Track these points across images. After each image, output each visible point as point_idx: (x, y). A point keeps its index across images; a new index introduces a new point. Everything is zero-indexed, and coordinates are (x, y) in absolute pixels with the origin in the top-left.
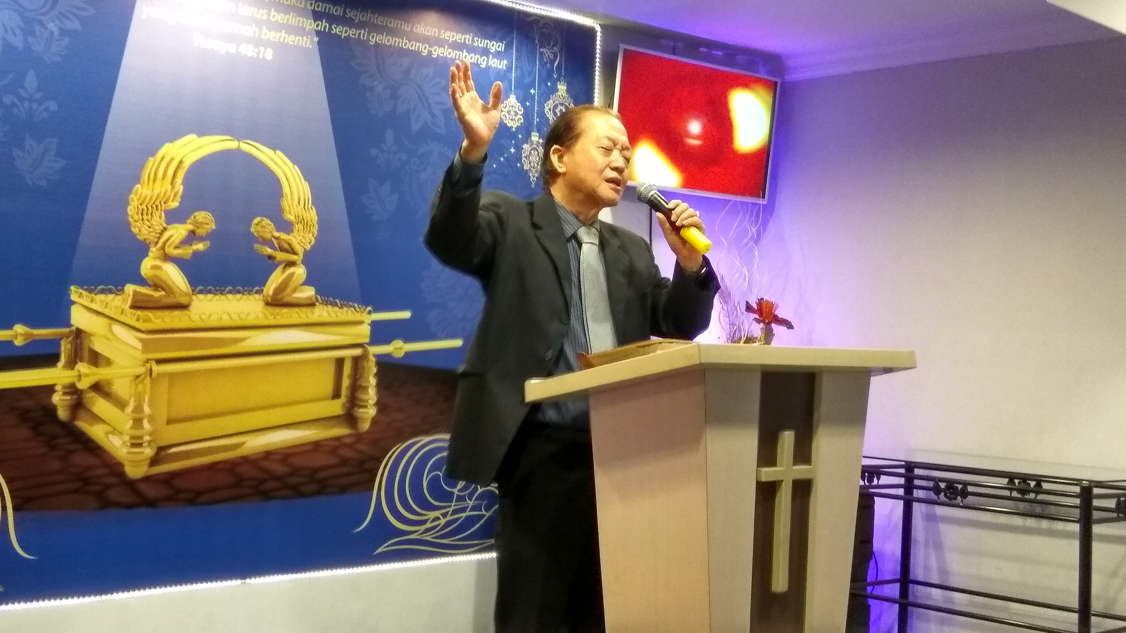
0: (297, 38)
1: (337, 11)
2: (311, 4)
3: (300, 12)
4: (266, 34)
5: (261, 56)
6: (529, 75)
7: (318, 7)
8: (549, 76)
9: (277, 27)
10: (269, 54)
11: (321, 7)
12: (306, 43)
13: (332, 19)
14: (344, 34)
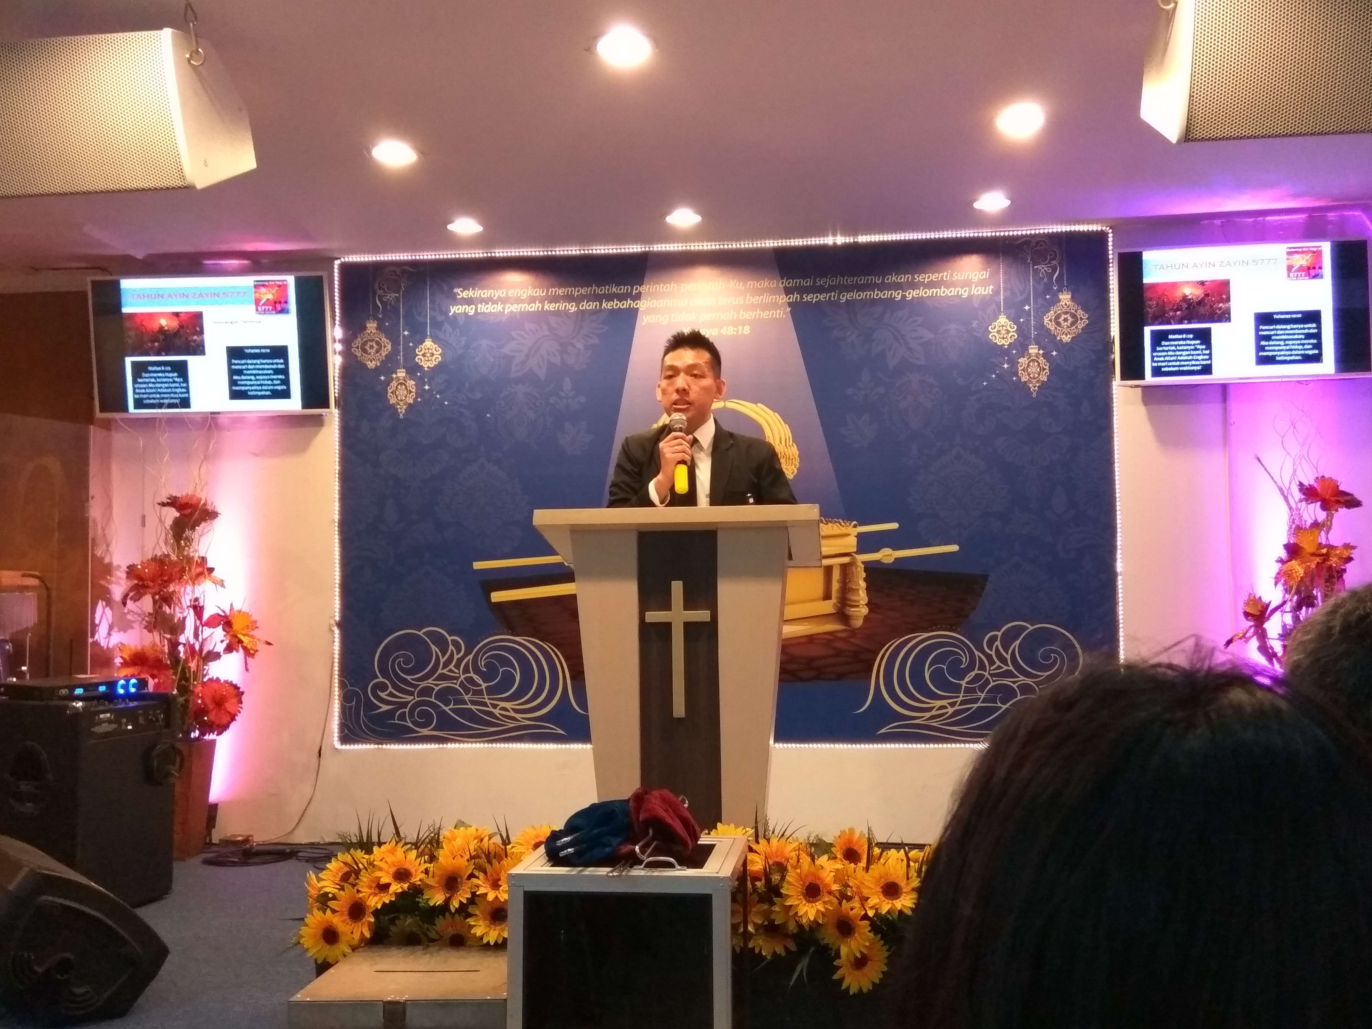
0: (771, 312)
1: (808, 283)
2: (783, 283)
3: (772, 292)
4: (743, 315)
5: (740, 333)
6: (1022, 293)
7: (789, 283)
8: (1048, 288)
9: (753, 307)
10: (747, 330)
11: (792, 283)
12: (779, 315)
13: (802, 290)
14: (814, 300)
